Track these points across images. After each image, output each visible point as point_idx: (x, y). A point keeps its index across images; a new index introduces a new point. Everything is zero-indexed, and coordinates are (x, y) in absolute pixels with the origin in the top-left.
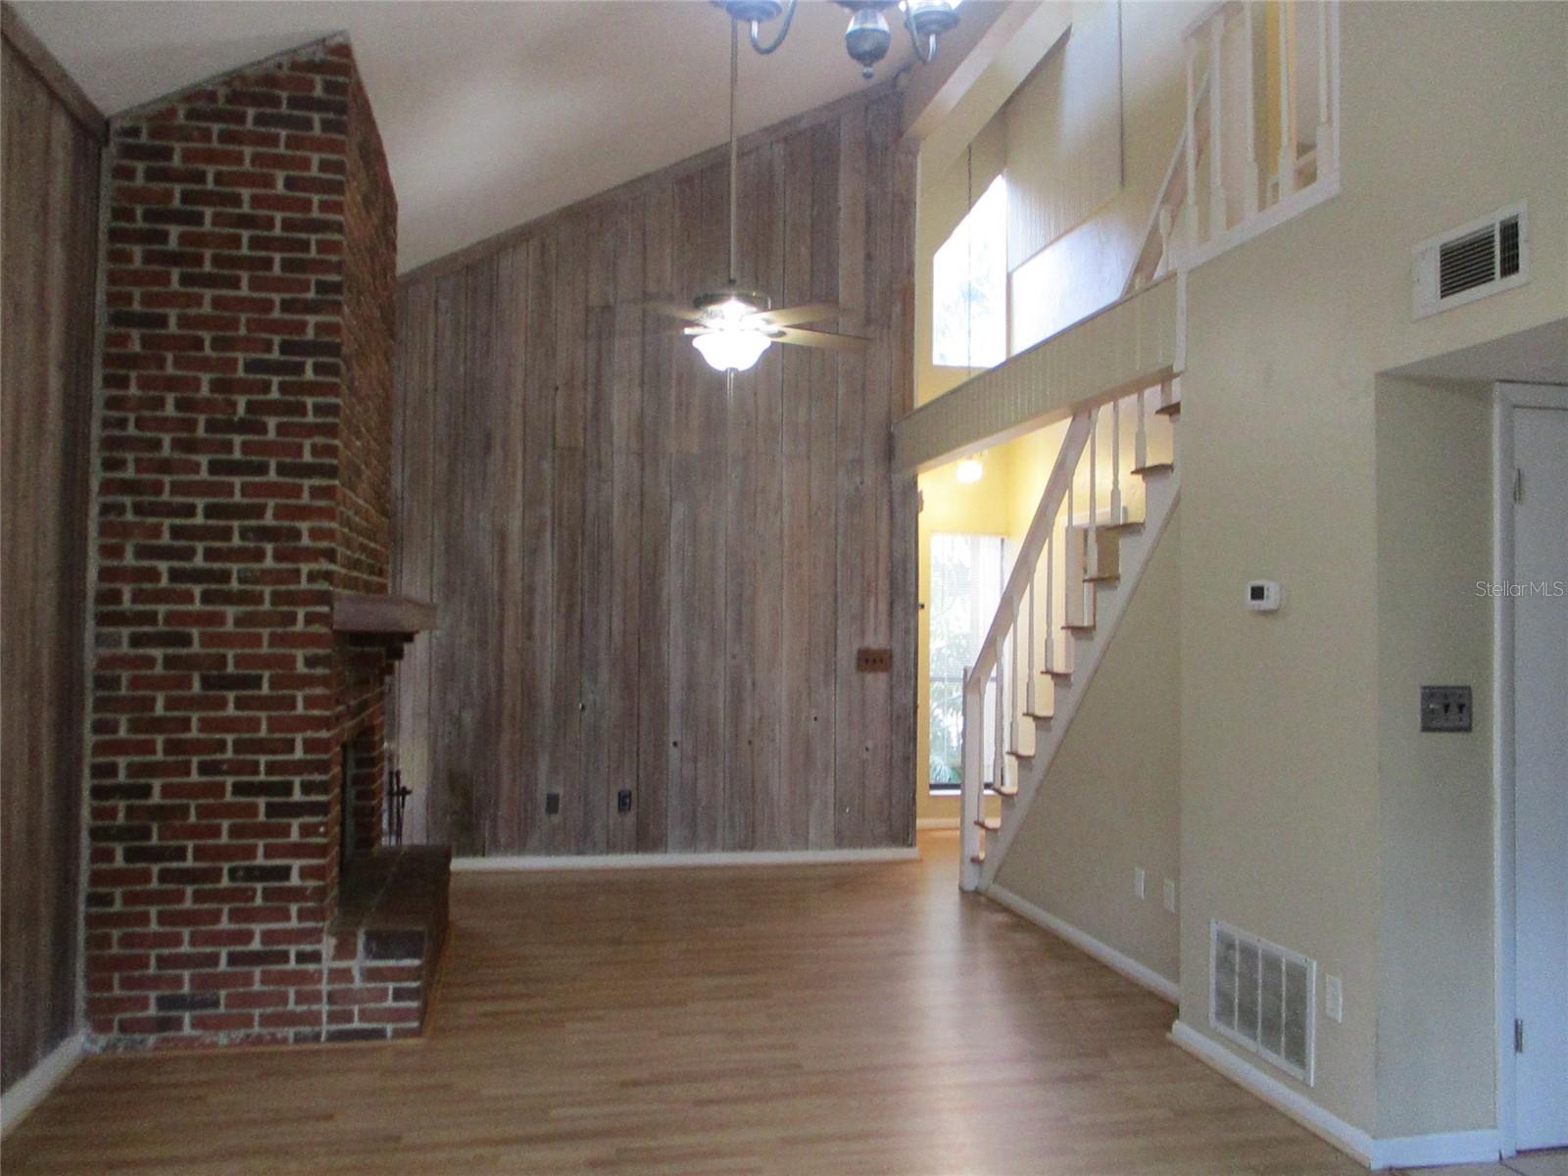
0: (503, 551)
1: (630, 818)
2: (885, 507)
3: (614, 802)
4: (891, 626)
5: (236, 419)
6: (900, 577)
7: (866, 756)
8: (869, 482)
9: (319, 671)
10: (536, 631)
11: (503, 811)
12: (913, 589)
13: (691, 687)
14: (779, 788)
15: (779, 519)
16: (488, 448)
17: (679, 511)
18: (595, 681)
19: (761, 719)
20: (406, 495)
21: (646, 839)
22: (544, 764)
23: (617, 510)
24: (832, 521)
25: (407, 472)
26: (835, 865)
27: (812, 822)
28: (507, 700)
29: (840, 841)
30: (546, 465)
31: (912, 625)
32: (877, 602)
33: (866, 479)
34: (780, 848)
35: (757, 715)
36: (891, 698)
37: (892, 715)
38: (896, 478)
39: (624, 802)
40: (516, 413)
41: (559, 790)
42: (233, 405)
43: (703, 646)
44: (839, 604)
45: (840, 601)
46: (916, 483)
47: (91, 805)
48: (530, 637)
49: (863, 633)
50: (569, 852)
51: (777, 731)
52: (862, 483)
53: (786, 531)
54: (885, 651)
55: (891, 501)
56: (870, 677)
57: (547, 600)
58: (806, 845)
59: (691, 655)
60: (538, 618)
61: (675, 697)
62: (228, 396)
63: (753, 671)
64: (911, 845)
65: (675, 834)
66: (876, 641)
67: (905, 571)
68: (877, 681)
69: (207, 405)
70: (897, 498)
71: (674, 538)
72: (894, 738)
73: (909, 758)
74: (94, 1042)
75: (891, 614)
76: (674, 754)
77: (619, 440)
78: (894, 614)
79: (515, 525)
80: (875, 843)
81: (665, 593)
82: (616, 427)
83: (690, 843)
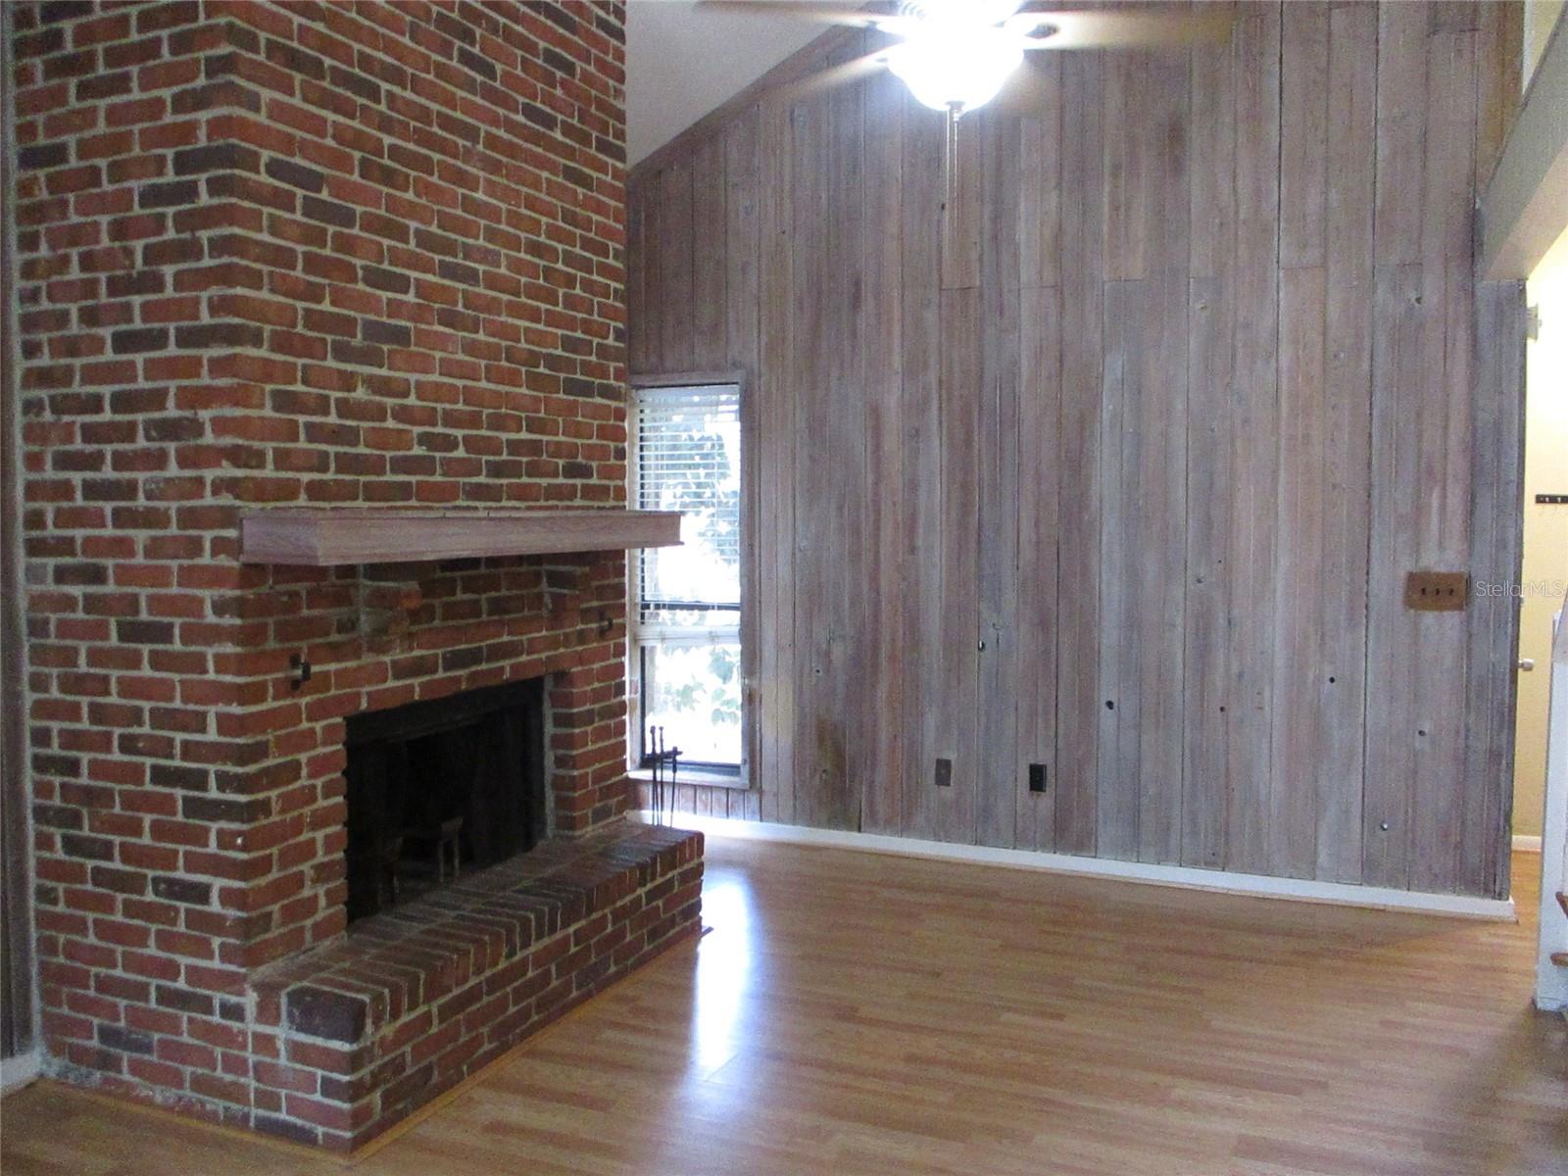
0: (877, 432)
1: (1045, 802)
2: (1462, 335)
3: (1024, 776)
4: (1470, 531)
5: (134, 273)
6: (1489, 456)
7: (1419, 743)
8: (1432, 298)
9: (228, 620)
10: (920, 543)
11: (881, 777)
12: (1513, 476)
13: (1133, 623)
14: (1270, 782)
15: (1273, 369)
16: (856, 302)
17: (1115, 366)
18: (998, 610)
19: (1240, 675)
20: (764, 369)
21: (1066, 834)
22: (931, 720)
23: (1025, 370)
24: (1366, 366)
25: (764, 338)
26: (1361, 909)
27: (1323, 838)
28: (886, 635)
29: (1369, 873)
30: (930, 317)
31: (1511, 534)
32: (1444, 497)
33: (1427, 293)
34: (1268, 872)
35: (1235, 669)
36: (1469, 651)
37: (1469, 681)
38: (1484, 287)
39: (1037, 778)
40: (892, 247)
41: (951, 756)
42: (129, 253)
43: (1151, 567)
44: (1375, 501)
45: (1375, 493)
46: (1523, 291)
47: (32, 777)
48: (913, 550)
49: (1417, 547)
50: (961, 839)
51: (1267, 694)
52: (1418, 300)
53: (1284, 387)
54: (1457, 577)
55: (1473, 327)
56: (1429, 618)
57: (934, 497)
58: (1311, 871)
59: (1133, 575)
60: (921, 521)
61: (1109, 637)
62: (124, 243)
63: (1229, 603)
64: (1500, 896)
65: (1107, 832)
66: (1442, 558)
67: (1499, 441)
68: (1442, 626)
69: (109, 259)
70: (1485, 320)
71: (1108, 407)
72: (1472, 719)
73: (1500, 755)
74: (49, 1065)
75: (1471, 511)
76: (1107, 720)
77: (1027, 274)
78: (1477, 513)
79: (892, 400)
80: (1435, 883)
81: (1095, 488)
82: (1023, 250)
83: (1131, 847)
